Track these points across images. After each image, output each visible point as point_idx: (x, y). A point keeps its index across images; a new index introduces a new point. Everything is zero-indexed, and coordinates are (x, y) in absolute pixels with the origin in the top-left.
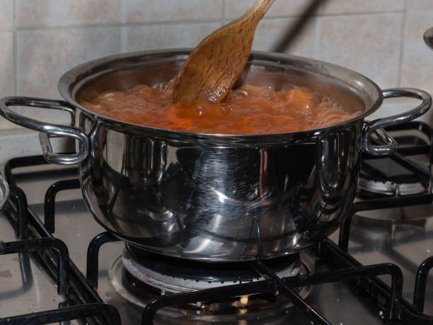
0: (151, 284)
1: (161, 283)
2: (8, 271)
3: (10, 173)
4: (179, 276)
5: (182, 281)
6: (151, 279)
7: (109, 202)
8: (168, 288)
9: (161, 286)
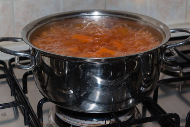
0: (66, 121)
1: (70, 121)
2: (5, 113)
3: (11, 64)
4: (78, 119)
5: (79, 121)
6: (66, 119)
7: (45, 85)
8: (73, 123)
9: (70, 122)
